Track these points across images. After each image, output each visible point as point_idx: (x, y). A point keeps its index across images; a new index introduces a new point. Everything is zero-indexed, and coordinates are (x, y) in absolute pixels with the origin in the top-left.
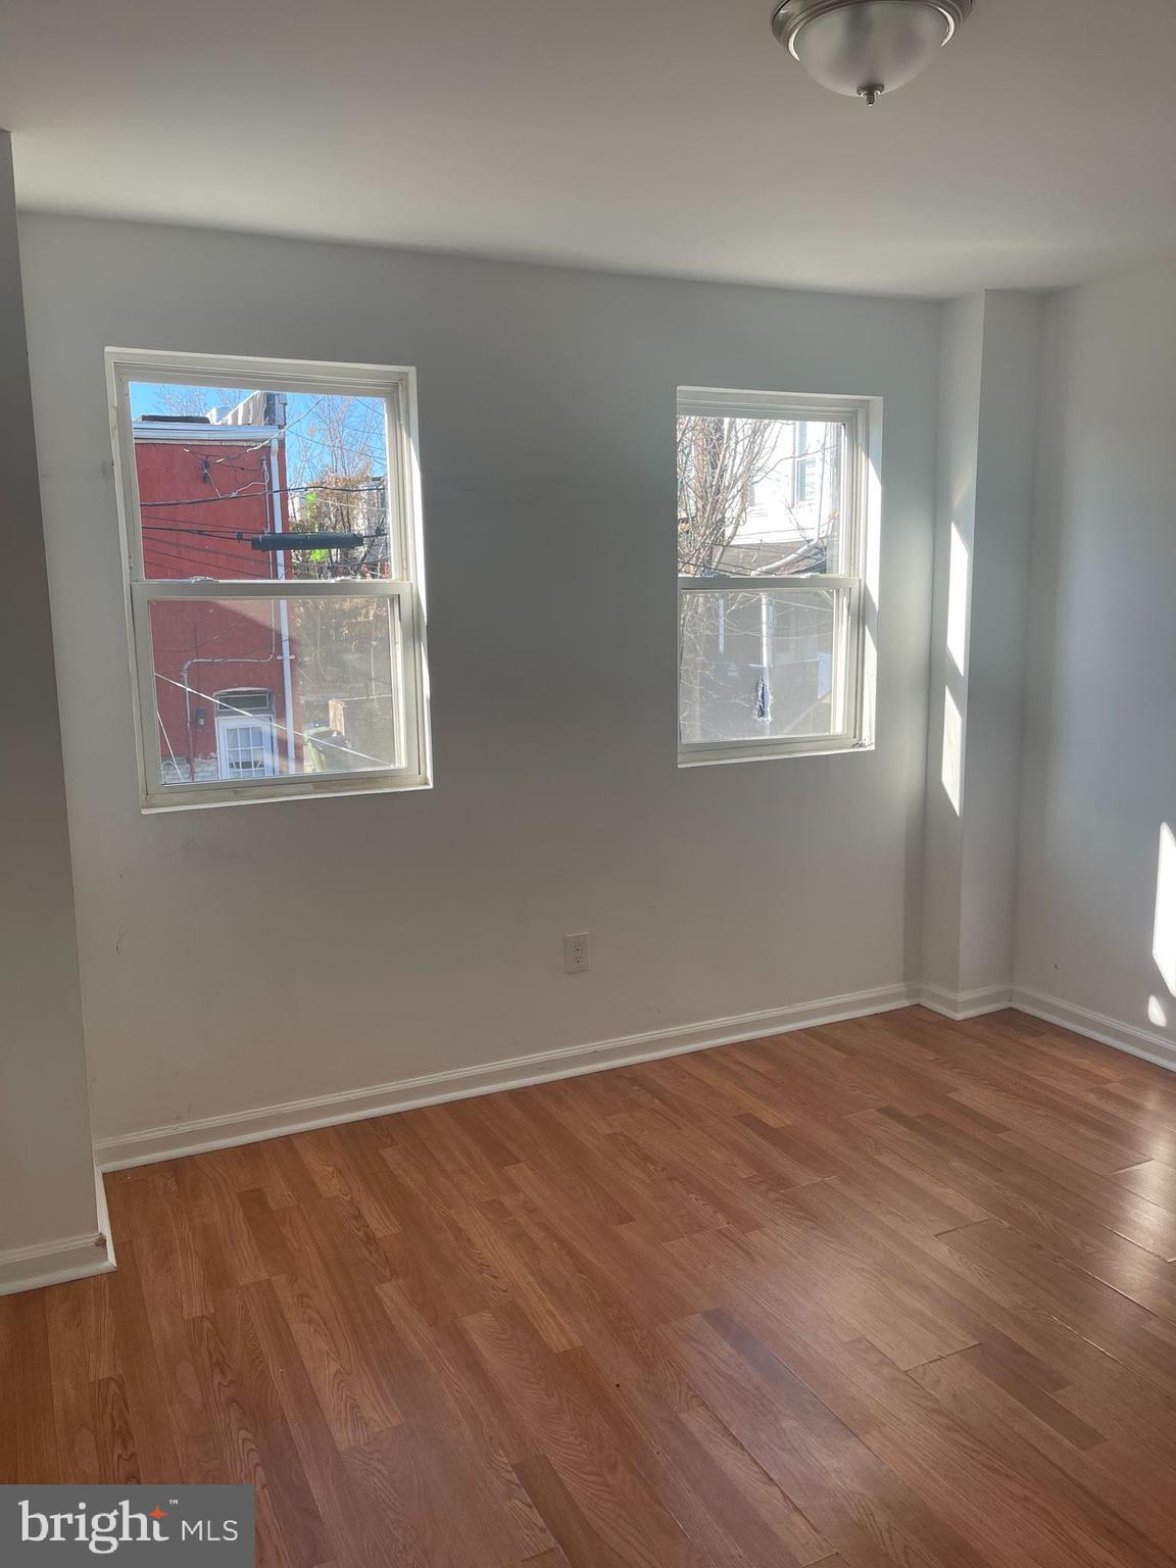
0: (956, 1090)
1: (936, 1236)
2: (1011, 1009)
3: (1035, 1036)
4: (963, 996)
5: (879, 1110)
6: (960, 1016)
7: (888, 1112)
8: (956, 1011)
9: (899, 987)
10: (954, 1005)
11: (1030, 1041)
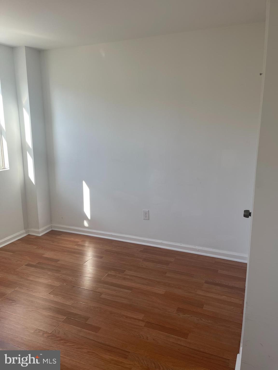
0: (44, 254)
1: (49, 294)
2: (52, 230)
3: (60, 235)
4: (40, 230)
5: (26, 265)
6: (40, 235)
7: (28, 265)
8: (39, 234)
9: (23, 231)
10: (39, 233)
11: (59, 237)
